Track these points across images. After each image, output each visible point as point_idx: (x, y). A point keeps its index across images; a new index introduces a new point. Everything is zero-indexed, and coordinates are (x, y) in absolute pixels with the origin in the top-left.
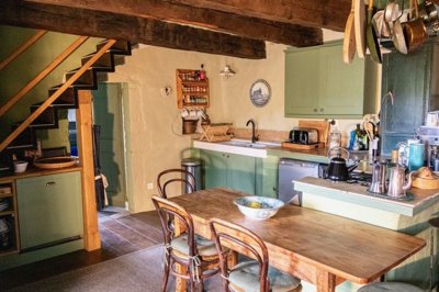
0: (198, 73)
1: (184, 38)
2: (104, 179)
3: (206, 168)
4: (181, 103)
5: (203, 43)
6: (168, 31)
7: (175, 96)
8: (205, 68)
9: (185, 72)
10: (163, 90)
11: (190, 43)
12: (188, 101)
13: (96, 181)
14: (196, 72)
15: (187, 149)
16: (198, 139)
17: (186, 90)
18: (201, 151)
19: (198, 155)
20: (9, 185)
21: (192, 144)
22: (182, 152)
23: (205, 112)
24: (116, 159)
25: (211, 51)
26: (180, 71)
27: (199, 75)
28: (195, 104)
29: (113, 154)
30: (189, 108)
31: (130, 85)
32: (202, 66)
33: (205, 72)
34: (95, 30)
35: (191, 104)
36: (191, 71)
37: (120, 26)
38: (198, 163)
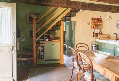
0: (98, 19)
1: (91, 7)
2: (66, 45)
3: (99, 47)
4: (93, 27)
5: (98, 8)
6: (86, 5)
7: (91, 25)
8: (101, 17)
9: (94, 18)
10: (87, 24)
11: (93, 8)
12: (95, 27)
13: (64, 46)
14: (98, 18)
15: (94, 42)
16: (97, 39)
17: (94, 24)
18: (98, 42)
19: (97, 44)
20: (44, 43)
21: (96, 40)
22: (92, 42)
23: (100, 31)
24: (73, 42)
25: (100, 11)
26: (92, 18)
27: (99, 19)
28: (97, 28)
29: (72, 41)
30: (95, 29)
31: (77, 22)
32: (100, 17)
33: (101, 19)
34: (65, 6)
35: (96, 28)
36: (96, 18)
37: (72, 4)
38: (96, 46)
